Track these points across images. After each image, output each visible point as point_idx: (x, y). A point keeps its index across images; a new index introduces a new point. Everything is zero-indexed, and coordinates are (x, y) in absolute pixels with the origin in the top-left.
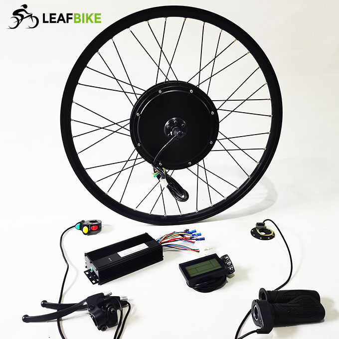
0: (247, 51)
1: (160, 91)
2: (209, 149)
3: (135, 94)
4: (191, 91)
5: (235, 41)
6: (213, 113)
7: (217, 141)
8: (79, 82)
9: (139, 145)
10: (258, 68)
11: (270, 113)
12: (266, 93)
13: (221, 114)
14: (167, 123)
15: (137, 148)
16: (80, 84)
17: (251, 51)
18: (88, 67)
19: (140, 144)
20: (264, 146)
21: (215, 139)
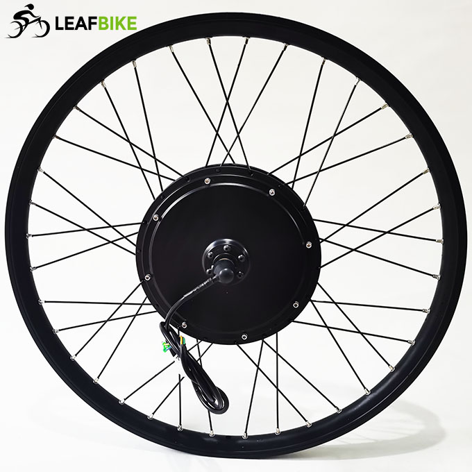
0: (405, 131)
1: (208, 181)
2: (289, 316)
3: (159, 176)
4: (272, 192)
5: (384, 106)
6: (309, 245)
7: (310, 303)
8: (57, 134)
9: (147, 277)
10: (426, 172)
11: (436, 269)
12: (434, 225)
13: (327, 252)
14: (211, 246)
15: (143, 283)
16: (58, 138)
17: (416, 133)
18: (78, 109)
19: (151, 276)
20: (412, 336)
21: (306, 298)
